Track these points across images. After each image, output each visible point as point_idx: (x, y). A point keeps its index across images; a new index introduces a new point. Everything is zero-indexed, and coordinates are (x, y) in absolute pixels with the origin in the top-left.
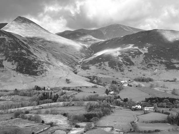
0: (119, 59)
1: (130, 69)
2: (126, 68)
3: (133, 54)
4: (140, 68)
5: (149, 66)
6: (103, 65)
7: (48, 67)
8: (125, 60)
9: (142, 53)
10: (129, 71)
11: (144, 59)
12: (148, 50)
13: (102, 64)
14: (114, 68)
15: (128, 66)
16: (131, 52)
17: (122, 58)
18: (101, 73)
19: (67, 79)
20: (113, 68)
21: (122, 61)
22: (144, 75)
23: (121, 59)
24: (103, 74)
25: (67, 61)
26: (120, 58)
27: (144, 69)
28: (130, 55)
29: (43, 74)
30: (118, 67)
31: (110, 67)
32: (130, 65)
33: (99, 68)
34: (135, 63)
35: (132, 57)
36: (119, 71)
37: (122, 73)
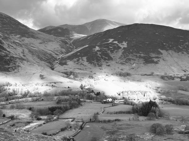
0: (97, 54)
1: (108, 64)
2: (104, 63)
3: (112, 48)
4: (118, 62)
5: (127, 61)
6: (81, 61)
7: (22, 63)
8: (103, 55)
9: (121, 48)
10: (107, 66)
11: (123, 53)
12: (127, 44)
13: (80, 59)
14: (93, 64)
15: (106, 61)
16: (110, 47)
17: (101, 53)
18: (78, 69)
19: (40, 75)
20: (91, 63)
21: (100, 56)
22: (122, 70)
23: (100, 54)
24: (80, 69)
25: (44, 57)
26: (98, 53)
27: (122, 64)
28: (108, 50)
29: (16, 70)
30: (96, 62)
31: (89, 62)
32: (109, 60)
33: (77, 64)
34: (113, 58)
35: (111, 52)
36: (97, 66)
37: (100, 68)
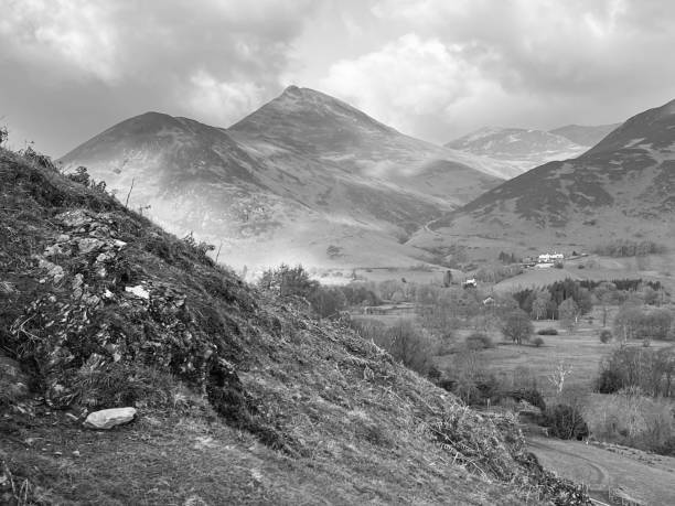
0: (560, 187)
1: (589, 219)
2: (576, 216)
3: (618, 166)
4: (631, 211)
5: (667, 206)
6: (496, 211)
8: (579, 190)
9: (654, 162)
10: (586, 223)
11: (656, 181)
13: (496, 205)
14: (533, 218)
15: (587, 208)
16: (613, 162)
17: (571, 183)
18: (478, 235)
19: (331, 247)
20: (528, 216)
21: (568, 193)
22: (639, 236)
23: (568, 187)
24: (487, 237)
26: (563, 182)
27: (646, 215)
28: (602, 172)
30: (546, 213)
31: (520, 215)
32: (596, 204)
33: (482, 221)
34: (615, 196)
35: (611, 177)
36: (548, 223)
37: (559, 231)
